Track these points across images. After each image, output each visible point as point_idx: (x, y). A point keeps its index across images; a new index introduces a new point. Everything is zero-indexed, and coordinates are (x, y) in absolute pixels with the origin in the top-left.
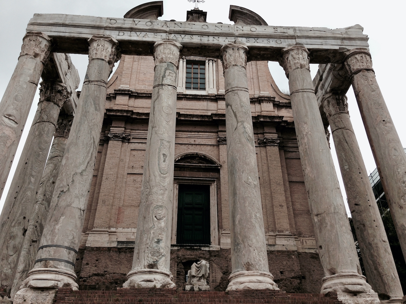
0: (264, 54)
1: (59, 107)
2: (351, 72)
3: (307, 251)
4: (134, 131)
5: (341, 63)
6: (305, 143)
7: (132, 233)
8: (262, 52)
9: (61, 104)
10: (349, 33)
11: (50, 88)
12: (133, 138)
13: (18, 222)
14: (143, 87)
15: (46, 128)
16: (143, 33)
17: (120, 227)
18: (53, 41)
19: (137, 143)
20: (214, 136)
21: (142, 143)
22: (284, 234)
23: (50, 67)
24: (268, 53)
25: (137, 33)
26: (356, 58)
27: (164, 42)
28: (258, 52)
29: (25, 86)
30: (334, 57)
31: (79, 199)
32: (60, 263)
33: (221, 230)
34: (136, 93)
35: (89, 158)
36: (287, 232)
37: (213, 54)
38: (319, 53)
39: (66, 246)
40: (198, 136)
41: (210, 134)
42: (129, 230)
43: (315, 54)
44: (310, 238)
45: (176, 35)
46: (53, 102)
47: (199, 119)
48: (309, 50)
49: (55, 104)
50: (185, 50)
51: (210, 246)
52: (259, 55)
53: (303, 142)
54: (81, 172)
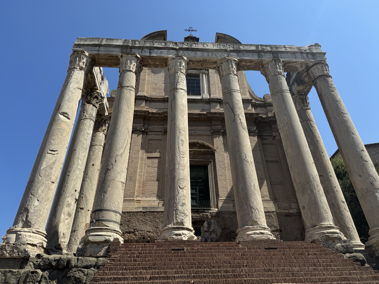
0: (249, 65)
1: (96, 108)
2: (314, 77)
3: (282, 211)
4: (150, 126)
5: (306, 72)
6: (286, 130)
7: (153, 201)
8: (248, 64)
9: (97, 105)
10: (311, 49)
11: (89, 94)
12: (149, 131)
13: (71, 194)
14: (155, 94)
15: (88, 124)
16: (160, 51)
17: (144, 197)
18: (92, 57)
19: (153, 135)
20: (209, 129)
21: (157, 135)
22: (265, 199)
23: (90, 78)
24: (253, 64)
25: (155, 50)
26: (318, 68)
27: (176, 57)
28: (246, 64)
29: (74, 91)
30: (301, 67)
31: (121, 175)
32: (110, 223)
33: (218, 197)
34: (150, 98)
35: (126, 144)
36: (267, 198)
37: (211, 66)
38: (290, 64)
39: (113, 210)
40: (197, 129)
41: (206, 127)
42: (150, 199)
43: (288, 64)
44: (283, 202)
45: (184, 52)
46: (91, 104)
47: (198, 117)
48: (283, 62)
49: (93, 105)
50: (191, 63)
51: (211, 209)
52: (246, 66)
53: (284, 129)
54: (121, 154)
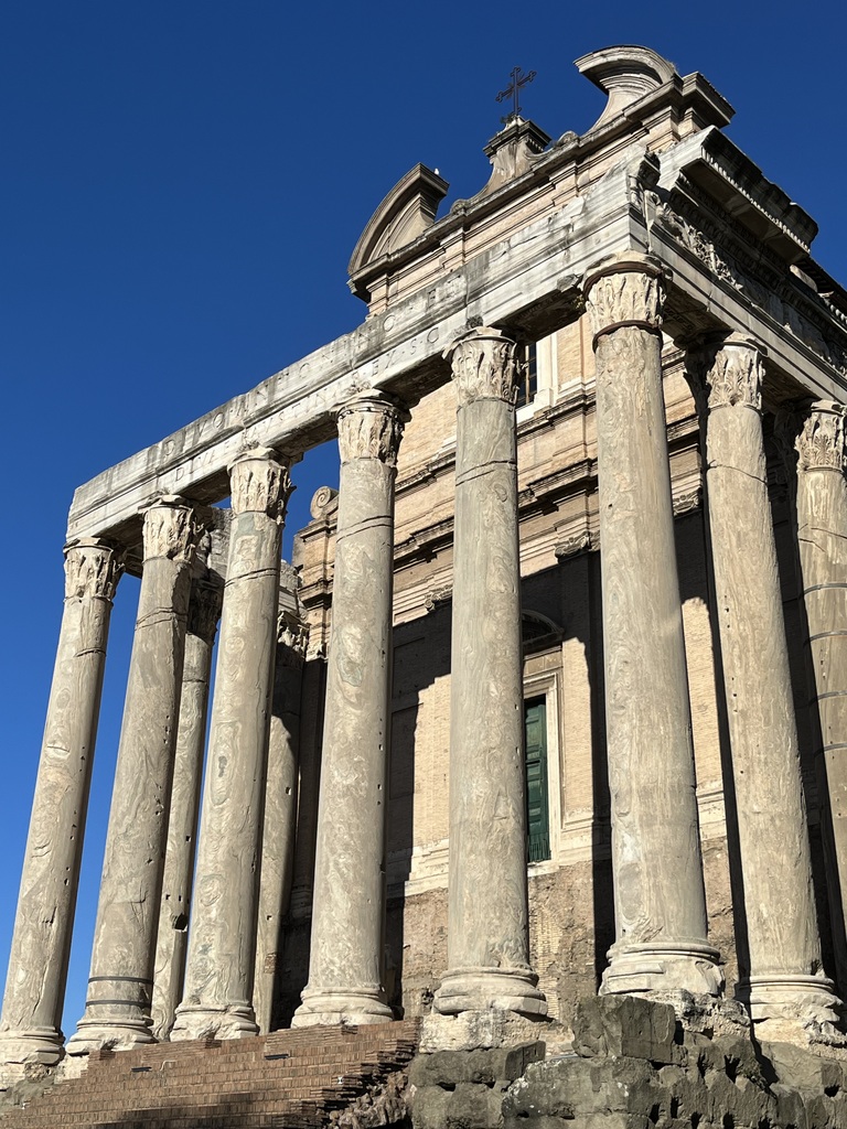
16: (209, 453)
18: (103, 541)
20: (551, 542)
25: (201, 455)
29: (70, 670)
31: (126, 885)
32: (102, 1007)
35: (139, 795)
41: (542, 540)
45: (256, 425)
